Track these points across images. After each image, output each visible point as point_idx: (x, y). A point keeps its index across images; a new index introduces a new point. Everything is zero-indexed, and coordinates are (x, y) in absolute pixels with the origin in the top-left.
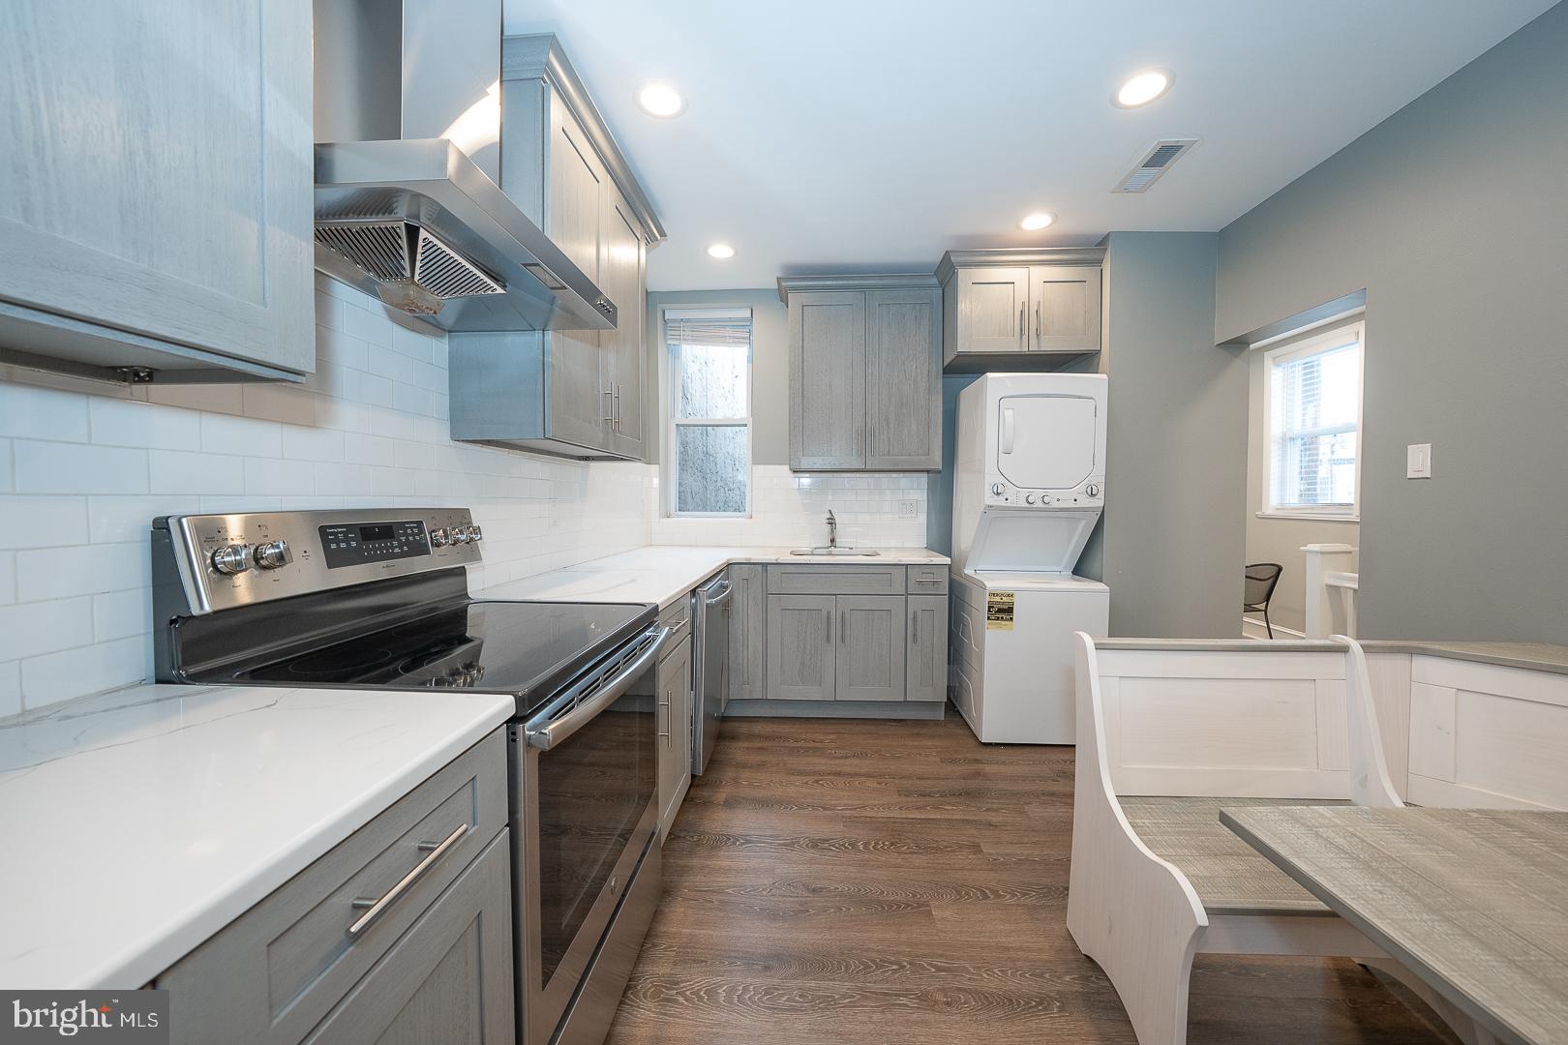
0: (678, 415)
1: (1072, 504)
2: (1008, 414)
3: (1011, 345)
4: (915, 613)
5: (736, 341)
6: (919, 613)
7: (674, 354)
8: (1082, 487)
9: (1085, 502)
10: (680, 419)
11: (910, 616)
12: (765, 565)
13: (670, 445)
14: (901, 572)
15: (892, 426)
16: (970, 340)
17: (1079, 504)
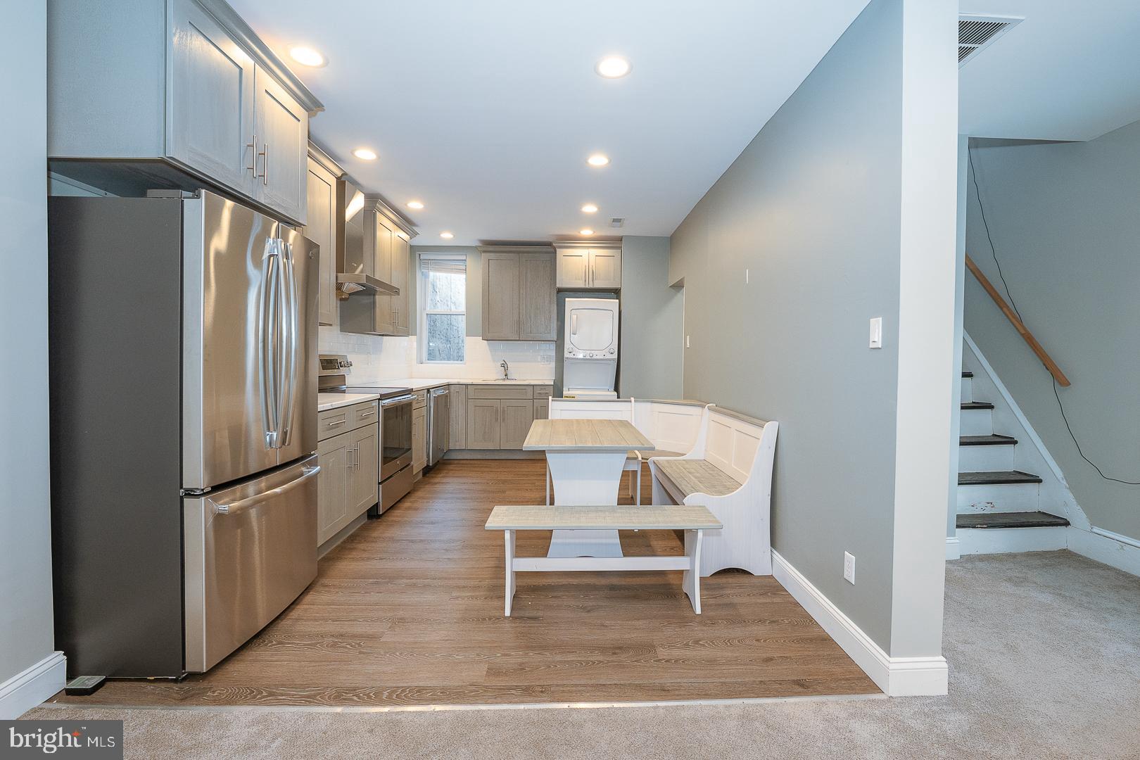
0: (428, 309)
1: (602, 357)
2: (575, 317)
3: (580, 284)
4: (537, 408)
5: (458, 271)
6: (539, 408)
7: (426, 276)
8: (607, 350)
9: (609, 356)
10: (429, 310)
11: (535, 408)
12: (467, 385)
13: (423, 325)
14: (530, 390)
15: (532, 319)
16: (563, 281)
17: (605, 357)
